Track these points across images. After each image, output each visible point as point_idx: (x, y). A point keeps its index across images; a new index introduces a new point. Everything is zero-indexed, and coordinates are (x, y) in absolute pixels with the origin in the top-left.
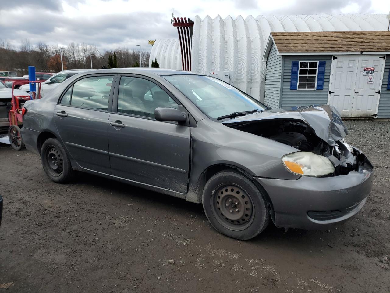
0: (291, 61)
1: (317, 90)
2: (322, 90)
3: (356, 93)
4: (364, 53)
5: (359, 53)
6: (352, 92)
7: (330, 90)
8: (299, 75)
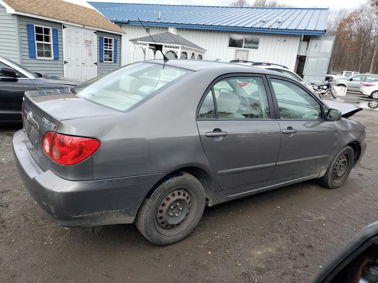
0: (26, 24)
1: (54, 59)
2: (58, 59)
3: (83, 63)
4: (85, 27)
5: (82, 26)
6: (80, 63)
7: (64, 60)
8: (36, 42)
